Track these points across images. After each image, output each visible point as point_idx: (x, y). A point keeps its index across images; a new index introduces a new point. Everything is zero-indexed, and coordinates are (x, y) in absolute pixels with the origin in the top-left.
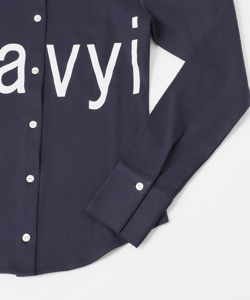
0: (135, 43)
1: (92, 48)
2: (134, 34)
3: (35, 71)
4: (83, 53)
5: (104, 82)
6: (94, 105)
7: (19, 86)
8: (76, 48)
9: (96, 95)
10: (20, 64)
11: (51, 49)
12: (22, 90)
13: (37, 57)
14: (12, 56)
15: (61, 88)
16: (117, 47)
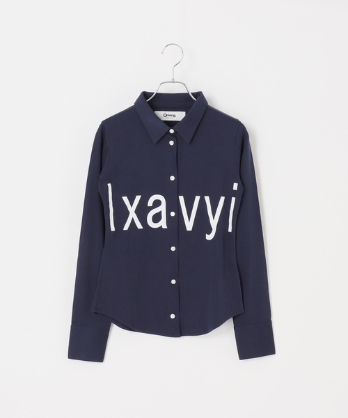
0: (233, 199)
1: (207, 199)
2: (234, 193)
3: (173, 214)
4: (202, 203)
5: (214, 223)
6: (209, 237)
7: (163, 223)
8: (197, 198)
9: (209, 231)
10: (162, 208)
11: (181, 198)
12: (165, 226)
13: (173, 205)
14: (157, 203)
15: (189, 226)
16: (222, 199)
